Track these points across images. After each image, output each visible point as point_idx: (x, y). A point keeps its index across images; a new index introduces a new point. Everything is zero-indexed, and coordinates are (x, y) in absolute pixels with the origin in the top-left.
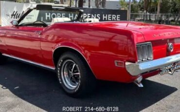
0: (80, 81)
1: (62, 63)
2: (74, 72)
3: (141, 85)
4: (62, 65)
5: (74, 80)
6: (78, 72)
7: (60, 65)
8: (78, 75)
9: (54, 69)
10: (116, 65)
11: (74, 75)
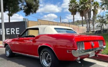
0: (51, 62)
1: (43, 53)
2: (48, 58)
3: (80, 62)
4: (42, 54)
5: (48, 62)
6: (50, 58)
7: (41, 54)
8: (50, 59)
9: (39, 57)
10: (68, 52)
11: (48, 60)
